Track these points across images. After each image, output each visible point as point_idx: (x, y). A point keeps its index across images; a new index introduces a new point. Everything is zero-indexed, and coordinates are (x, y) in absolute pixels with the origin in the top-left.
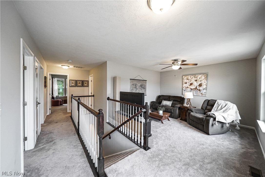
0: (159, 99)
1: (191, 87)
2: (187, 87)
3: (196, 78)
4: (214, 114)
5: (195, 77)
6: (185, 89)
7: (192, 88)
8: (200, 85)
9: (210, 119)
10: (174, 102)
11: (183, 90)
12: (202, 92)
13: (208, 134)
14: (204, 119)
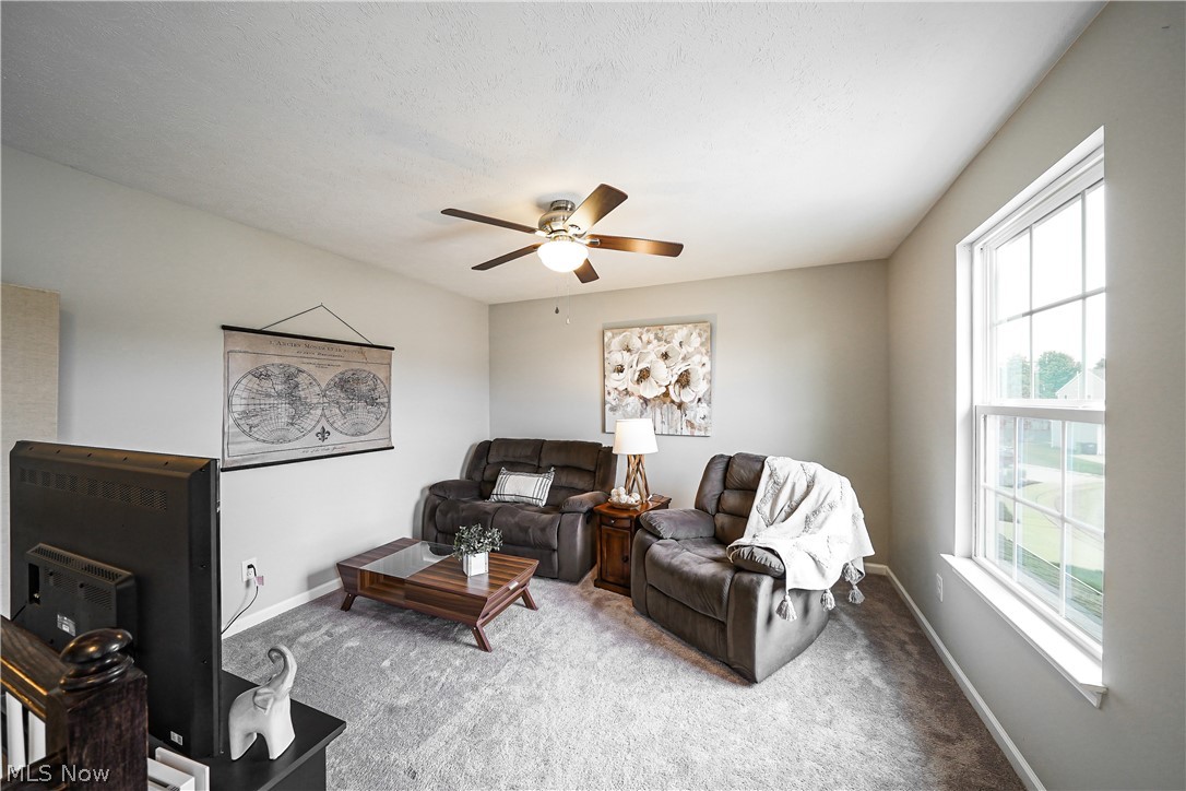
0: (484, 462)
1: (645, 389)
2: (627, 392)
3: (666, 341)
4: (772, 551)
5: (660, 335)
6: (614, 403)
7: (649, 395)
8: (684, 380)
9: (759, 584)
10: (565, 480)
11: (607, 407)
12: (690, 415)
13: (747, 677)
14: (726, 589)
